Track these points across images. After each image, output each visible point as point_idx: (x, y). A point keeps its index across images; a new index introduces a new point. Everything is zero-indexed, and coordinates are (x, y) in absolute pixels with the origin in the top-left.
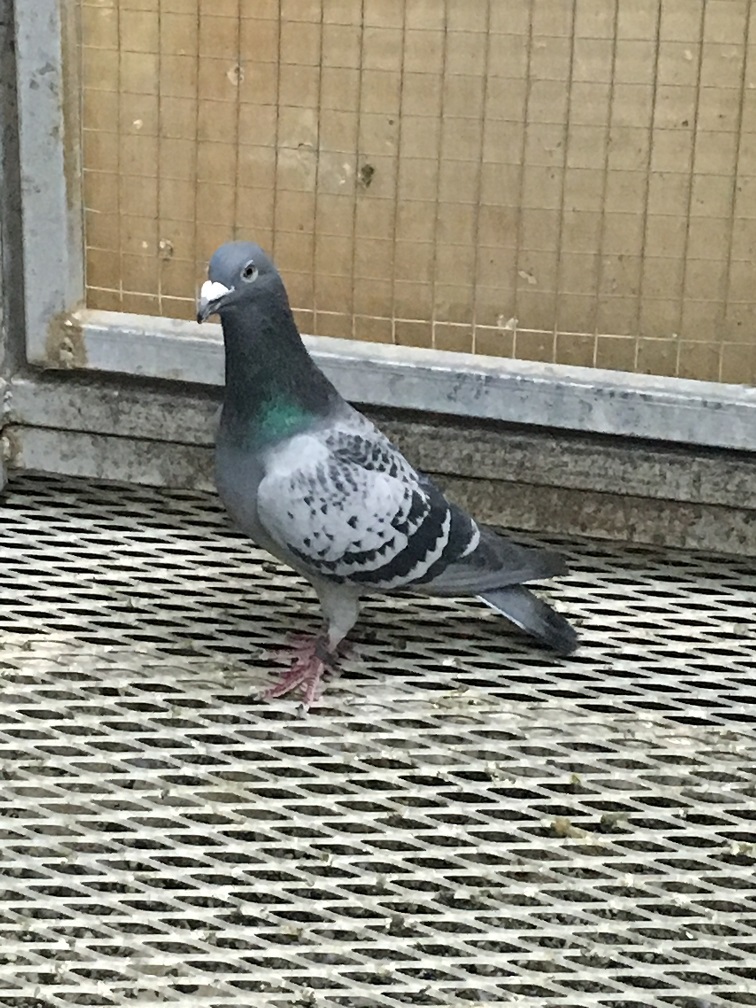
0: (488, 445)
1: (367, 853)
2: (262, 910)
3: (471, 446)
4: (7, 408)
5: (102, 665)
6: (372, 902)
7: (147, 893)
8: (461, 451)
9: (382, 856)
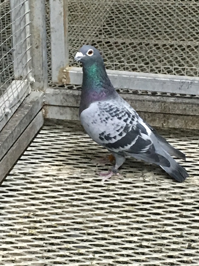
0: (191, 105)
1: (176, 226)
2: (148, 244)
3: (186, 105)
4: (44, 100)
5: (83, 174)
6: (181, 240)
7: (113, 240)
8: (182, 107)
9: (180, 226)
